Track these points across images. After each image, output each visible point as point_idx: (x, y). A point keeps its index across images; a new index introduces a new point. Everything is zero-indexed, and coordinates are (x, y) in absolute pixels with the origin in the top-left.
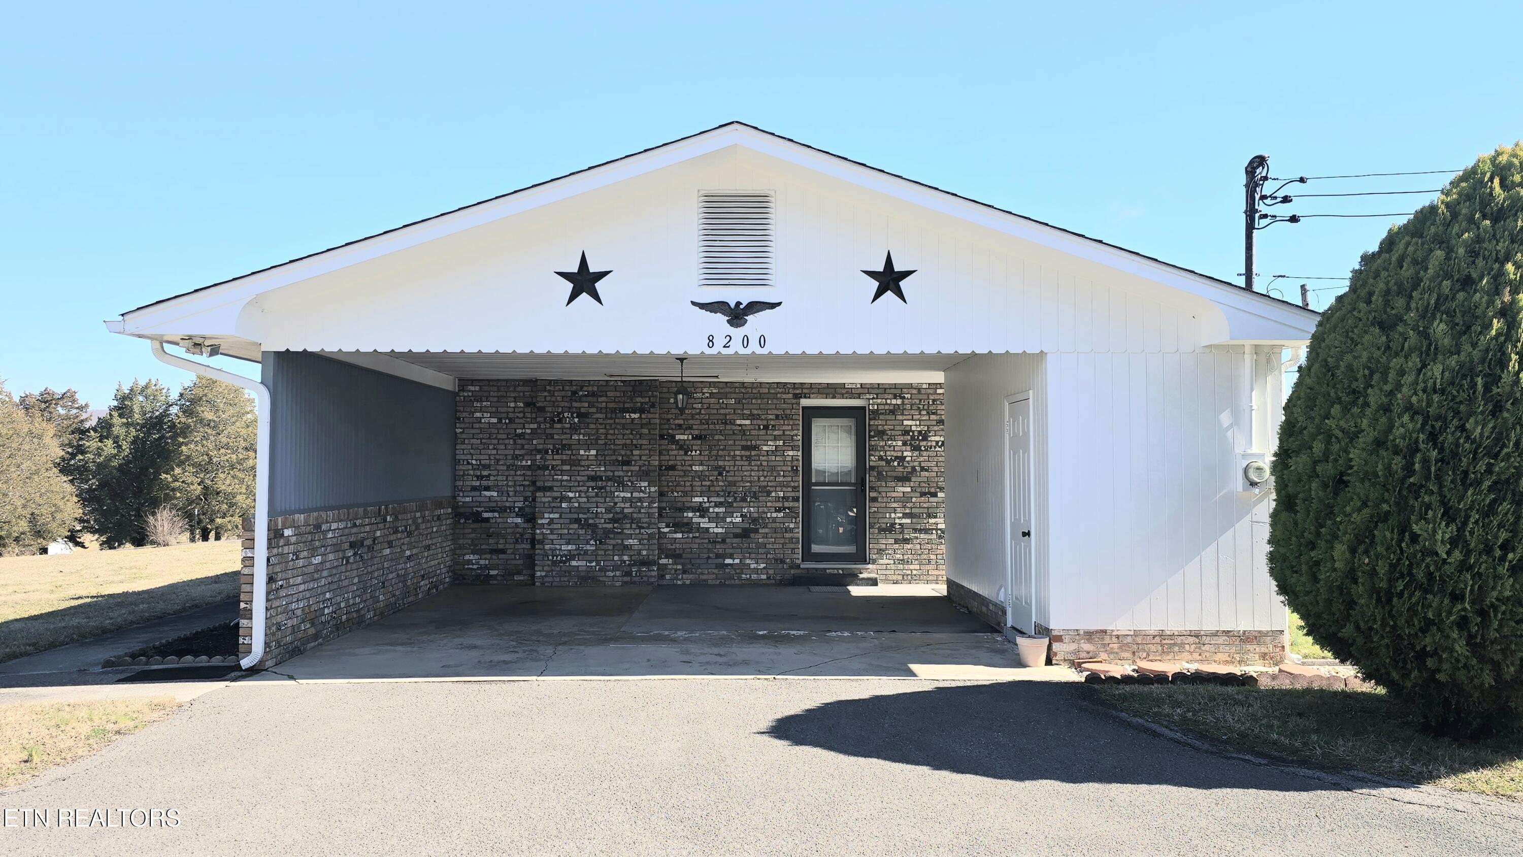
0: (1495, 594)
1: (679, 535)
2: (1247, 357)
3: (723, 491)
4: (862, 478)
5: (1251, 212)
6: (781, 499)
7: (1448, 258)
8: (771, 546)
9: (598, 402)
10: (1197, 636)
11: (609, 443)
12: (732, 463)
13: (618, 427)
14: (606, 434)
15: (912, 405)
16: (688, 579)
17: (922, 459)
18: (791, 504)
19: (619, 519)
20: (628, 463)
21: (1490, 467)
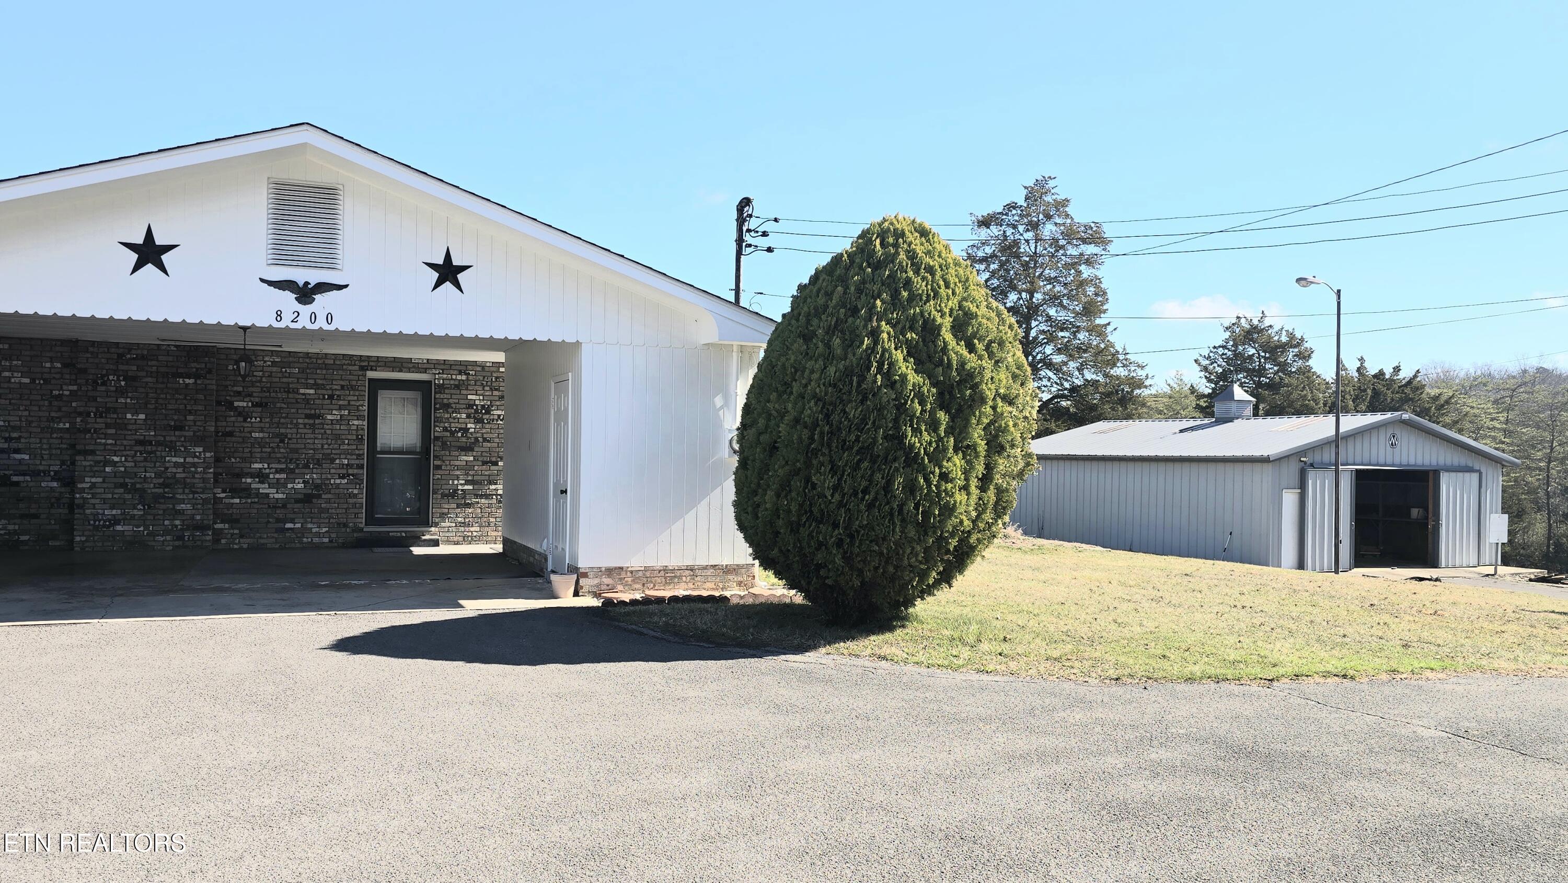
0: (857, 523)
1: (237, 501)
2: (735, 354)
3: (284, 457)
4: (427, 448)
5: (740, 241)
6: (345, 467)
7: (845, 293)
8: (333, 511)
9: (147, 365)
10: (692, 570)
11: (160, 407)
12: (295, 430)
13: (170, 391)
14: (157, 399)
15: (476, 381)
16: (245, 543)
17: (484, 431)
18: (355, 471)
19: (171, 484)
20: (181, 428)
21: (858, 437)
